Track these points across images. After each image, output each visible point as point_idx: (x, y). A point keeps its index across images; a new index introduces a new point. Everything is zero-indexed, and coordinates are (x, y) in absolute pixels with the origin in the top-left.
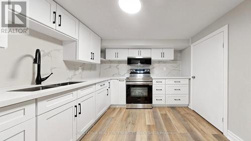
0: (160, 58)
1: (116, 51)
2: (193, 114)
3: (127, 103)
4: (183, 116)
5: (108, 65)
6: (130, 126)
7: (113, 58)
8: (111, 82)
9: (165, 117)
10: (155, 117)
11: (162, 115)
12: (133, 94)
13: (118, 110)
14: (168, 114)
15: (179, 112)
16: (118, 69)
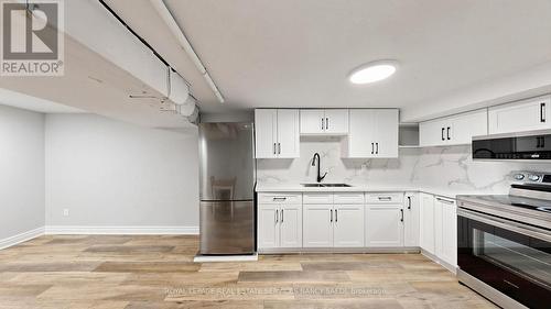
16: (465, 167)
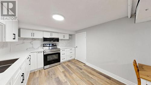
1: (32, 31)
2: (77, 61)
4: (74, 63)
6: (53, 76)
9: (68, 65)
10: (64, 67)
11: (66, 65)
12: (48, 59)
13: (38, 72)
14: (69, 64)
15: (72, 62)
16: (32, 44)
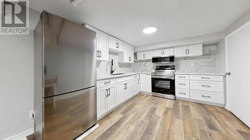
0: (185, 55)
1: (143, 53)
3: (152, 91)
4: (208, 111)
5: (138, 64)
6: (153, 104)
7: (142, 58)
8: (141, 75)
11: (183, 105)
12: (157, 85)
13: (146, 95)
14: (191, 107)
15: (206, 108)
